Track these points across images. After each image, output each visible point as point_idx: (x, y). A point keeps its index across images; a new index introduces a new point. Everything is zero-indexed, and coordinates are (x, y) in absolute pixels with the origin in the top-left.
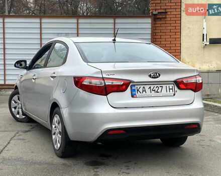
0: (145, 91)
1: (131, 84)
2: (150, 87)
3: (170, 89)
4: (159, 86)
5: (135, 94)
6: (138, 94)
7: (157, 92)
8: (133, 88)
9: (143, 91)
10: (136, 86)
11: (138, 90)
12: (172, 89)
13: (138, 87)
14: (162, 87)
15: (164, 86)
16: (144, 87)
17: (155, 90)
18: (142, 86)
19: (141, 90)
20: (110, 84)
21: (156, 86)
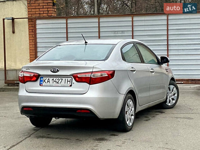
0: (49, 82)
1: (41, 76)
2: (53, 79)
3: (68, 81)
4: (60, 78)
5: (42, 84)
6: (44, 84)
7: (57, 83)
8: (42, 79)
9: (48, 82)
10: (44, 78)
11: (44, 81)
12: (70, 81)
13: (45, 78)
14: (62, 79)
15: (64, 79)
16: (49, 79)
17: (56, 82)
18: (48, 78)
19: (46, 81)
20: (29, 76)
21: (57, 78)
